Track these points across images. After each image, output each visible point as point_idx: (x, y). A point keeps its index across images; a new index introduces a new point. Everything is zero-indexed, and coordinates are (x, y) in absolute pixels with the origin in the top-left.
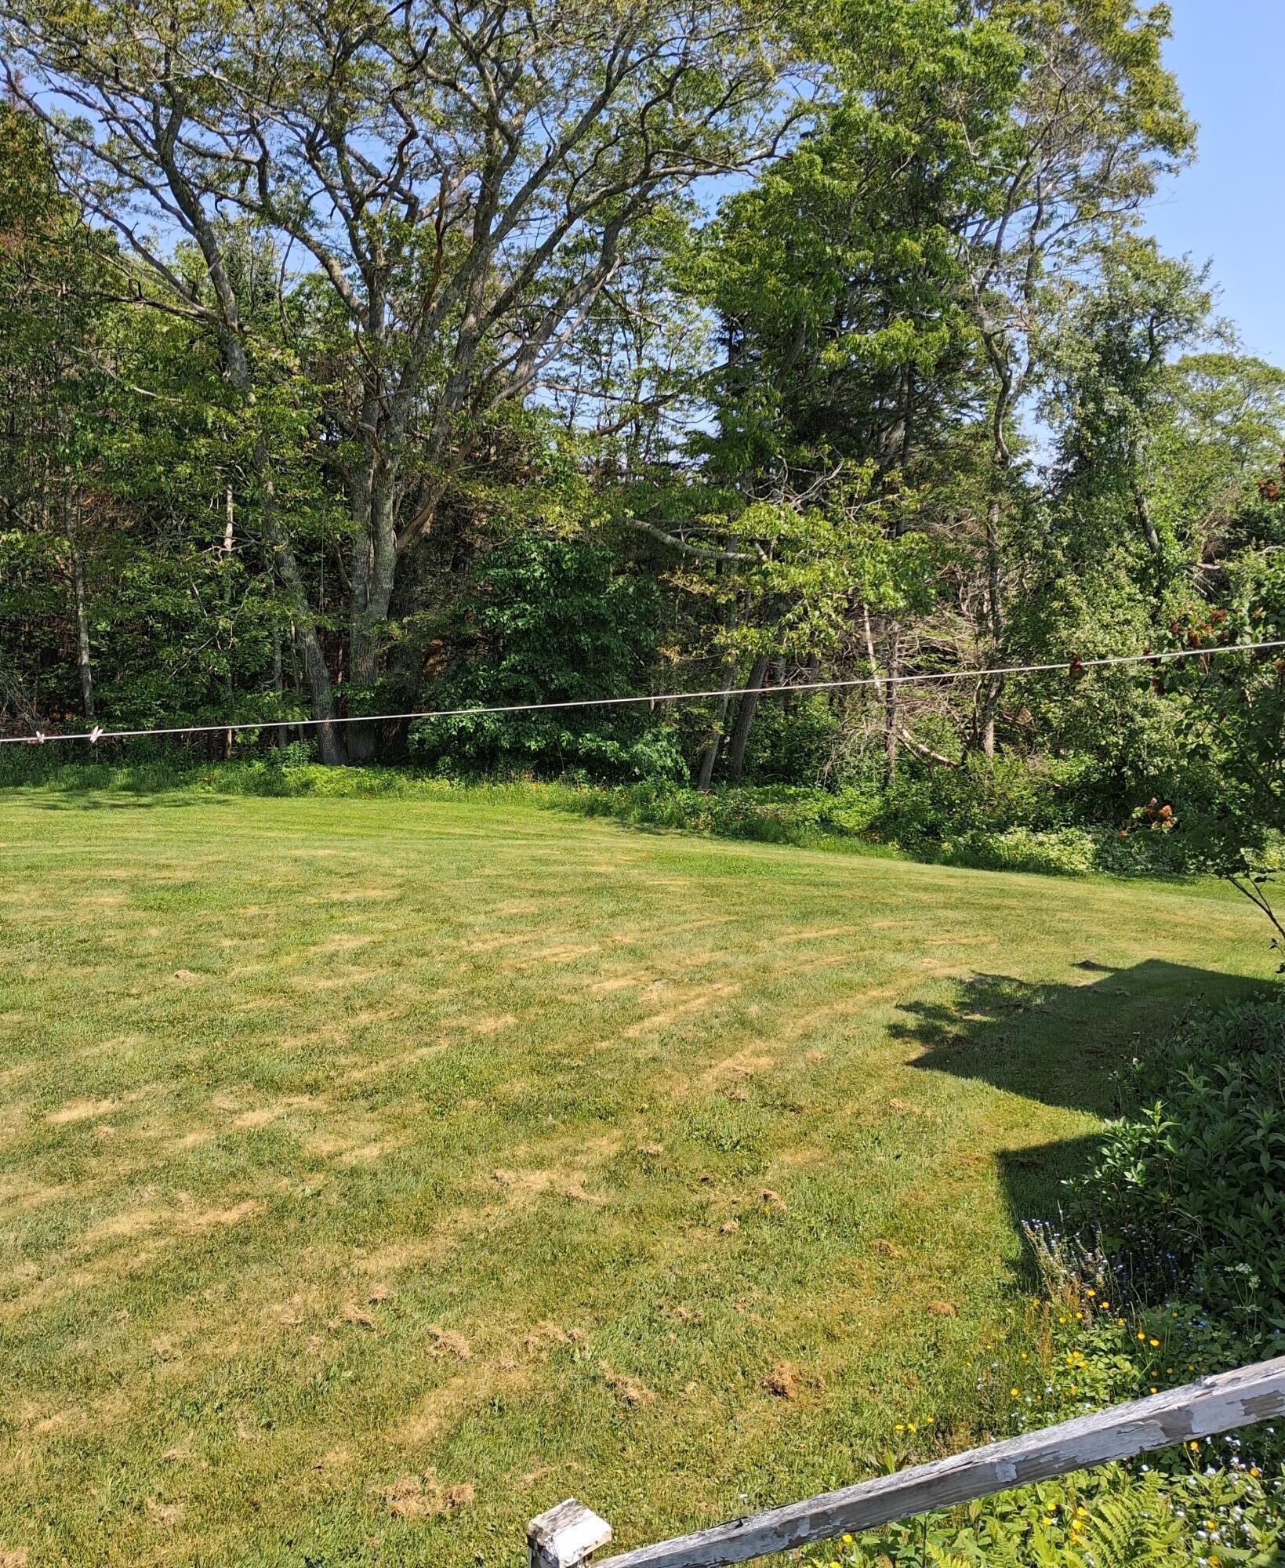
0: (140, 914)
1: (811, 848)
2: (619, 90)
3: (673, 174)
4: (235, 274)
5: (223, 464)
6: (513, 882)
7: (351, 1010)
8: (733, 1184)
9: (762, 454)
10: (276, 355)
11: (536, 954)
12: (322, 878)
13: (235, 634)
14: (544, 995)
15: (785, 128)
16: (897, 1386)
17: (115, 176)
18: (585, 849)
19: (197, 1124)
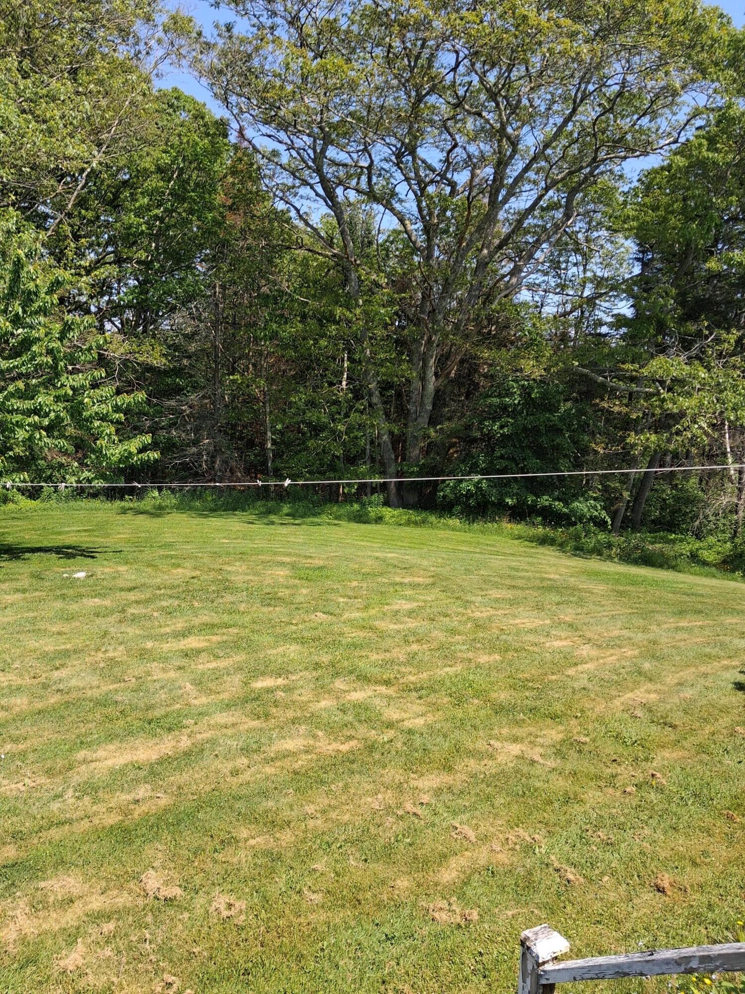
0: (297, 581)
1: (684, 572)
2: (581, 109)
3: (611, 158)
4: (353, 231)
5: (344, 340)
6: (497, 579)
7: (407, 642)
8: (632, 765)
9: (661, 327)
10: (374, 277)
11: (511, 622)
12: (390, 569)
13: (346, 434)
14: (517, 645)
15: (686, 125)
16: (738, 899)
17: (291, 180)
18: (540, 564)
19: (326, 696)
